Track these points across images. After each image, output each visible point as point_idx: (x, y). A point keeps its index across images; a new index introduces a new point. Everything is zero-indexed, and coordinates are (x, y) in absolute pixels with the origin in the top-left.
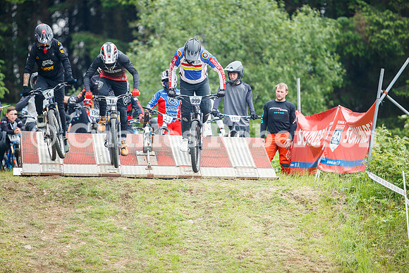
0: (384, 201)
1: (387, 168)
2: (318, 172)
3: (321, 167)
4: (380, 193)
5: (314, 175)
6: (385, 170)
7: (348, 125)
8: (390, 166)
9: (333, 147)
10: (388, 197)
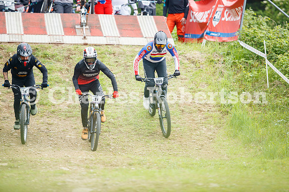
0: (251, 61)
1: (253, 38)
2: (204, 41)
3: (206, 37)
4: (248, 56)
5: (201, 43)
6: (252, 39)
7: (225, 8)
8: (255, 37)
9: (215, 23)
10: (253, 59)
